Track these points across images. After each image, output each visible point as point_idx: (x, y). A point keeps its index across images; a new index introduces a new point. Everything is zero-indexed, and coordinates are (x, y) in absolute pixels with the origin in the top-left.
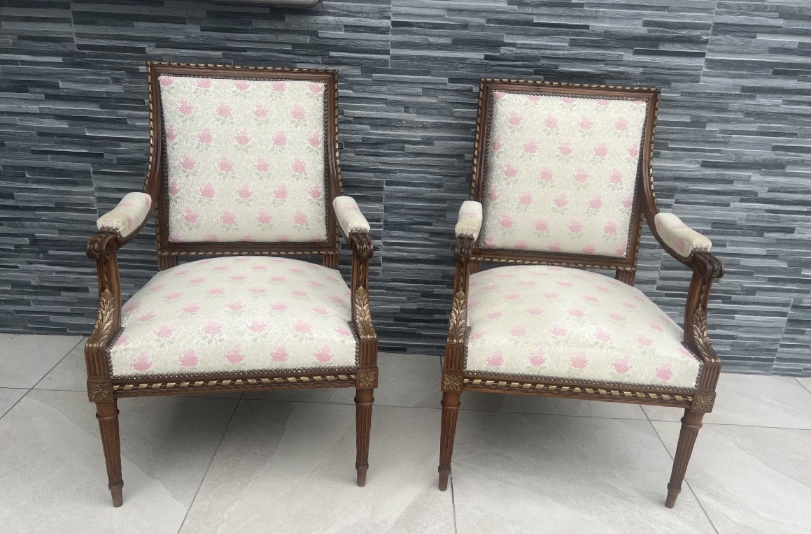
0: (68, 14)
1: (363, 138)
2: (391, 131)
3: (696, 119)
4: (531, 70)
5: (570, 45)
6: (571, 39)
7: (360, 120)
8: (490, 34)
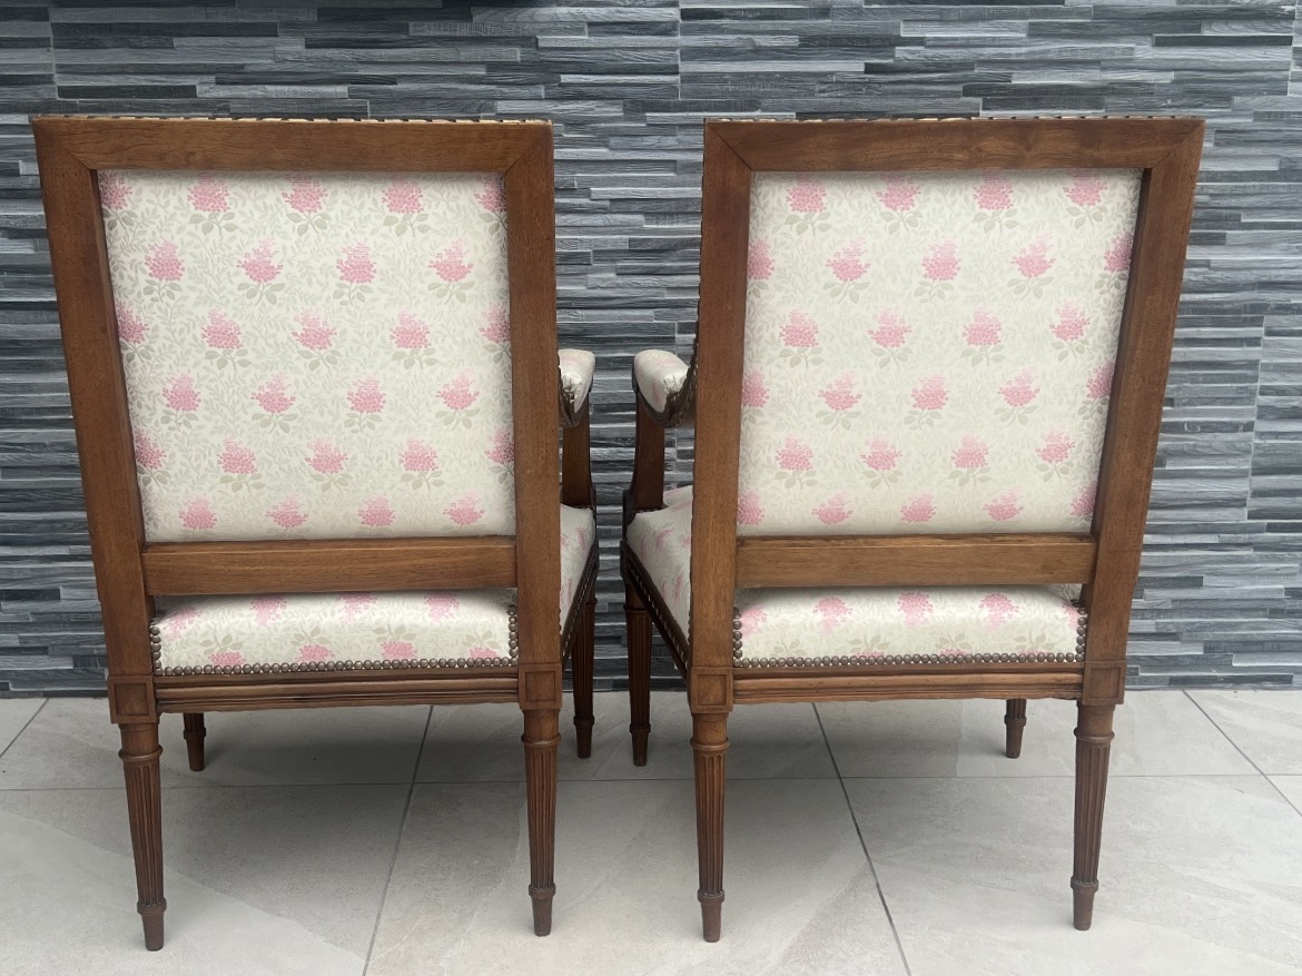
0: (44, 30)
1: (630, 240)
2: (687, 222)
3: (1288, 164)
4: (959, 88)
5: (1030, 36)
6: (1030, 24)
7: (624, 206)
8: (872, 24)
